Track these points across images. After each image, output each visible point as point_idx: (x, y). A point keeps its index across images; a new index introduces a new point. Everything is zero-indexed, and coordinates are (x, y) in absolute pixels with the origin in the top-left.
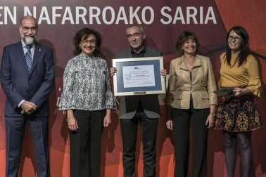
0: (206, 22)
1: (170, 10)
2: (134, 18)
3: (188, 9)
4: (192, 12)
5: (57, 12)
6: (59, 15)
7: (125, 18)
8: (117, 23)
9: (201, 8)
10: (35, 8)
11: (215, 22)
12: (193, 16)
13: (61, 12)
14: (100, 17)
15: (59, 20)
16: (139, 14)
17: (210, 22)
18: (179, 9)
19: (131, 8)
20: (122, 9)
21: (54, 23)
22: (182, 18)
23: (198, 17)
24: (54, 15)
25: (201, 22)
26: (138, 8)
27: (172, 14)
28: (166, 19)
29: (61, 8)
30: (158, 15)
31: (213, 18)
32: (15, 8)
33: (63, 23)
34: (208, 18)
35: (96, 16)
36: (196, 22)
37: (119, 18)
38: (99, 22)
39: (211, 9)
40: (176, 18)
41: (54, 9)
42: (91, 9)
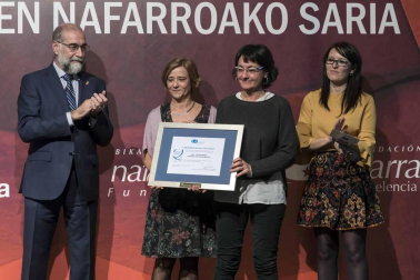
0: (381, 31)
1: (316, 8)
2: (252, 24)
3: (349, 6)
4: (356, 12)
5: (114, 11)
6: (117, 18)
7: (235, 23)
8: (221, 31)
9: (373, 6)
10: (72, 5)
11: (397, 31)
12: (359, 20)
13: (120, 12)
14: (191, 21)
15: (116, 26)
16: (261, 15)
17: (389, 30)
18: (333, 7)
19: (246, 6)
20: (230, 7)
21: (107, 31)
22: (338, 23)
23: (366, 21)
24: (108, 18)
25: (373, 31)
26: (259, 5)
27: (321, 16)
28: (310, 25)
29: (120, 4)
30: (295, 19)
31: (395, 24)
32: (37, 5)
33: (124, 31)
34: (384, 24)
35: (184, 19)
36: (363, 31)
37: (225, 23)
38: (188, 31)
39: (389, 7)
40: (327, 23)
41: (108, 6)
42: (174, 6)
